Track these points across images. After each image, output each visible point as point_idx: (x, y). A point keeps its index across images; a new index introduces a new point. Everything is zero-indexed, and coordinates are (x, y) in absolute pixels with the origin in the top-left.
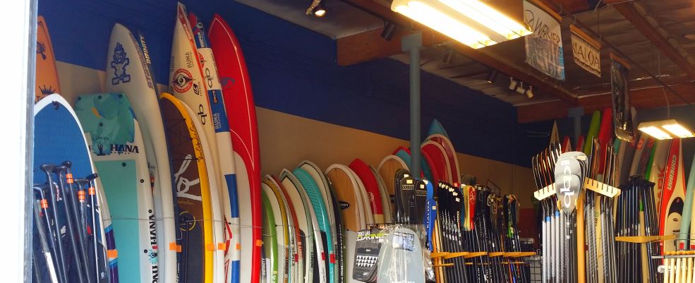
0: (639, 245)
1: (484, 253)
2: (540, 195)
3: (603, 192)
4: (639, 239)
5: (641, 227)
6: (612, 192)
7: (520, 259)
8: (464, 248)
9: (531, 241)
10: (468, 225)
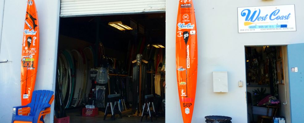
0: (151, 74)
1: (118, 75)
2: (133, 62)
3: (145, 62)
4: (151, 72)
5: (151, 70)
6: (146, 62)
7: (124, 77)
8: (114, 73)
9: (127, 72)
10: (114, 68)
